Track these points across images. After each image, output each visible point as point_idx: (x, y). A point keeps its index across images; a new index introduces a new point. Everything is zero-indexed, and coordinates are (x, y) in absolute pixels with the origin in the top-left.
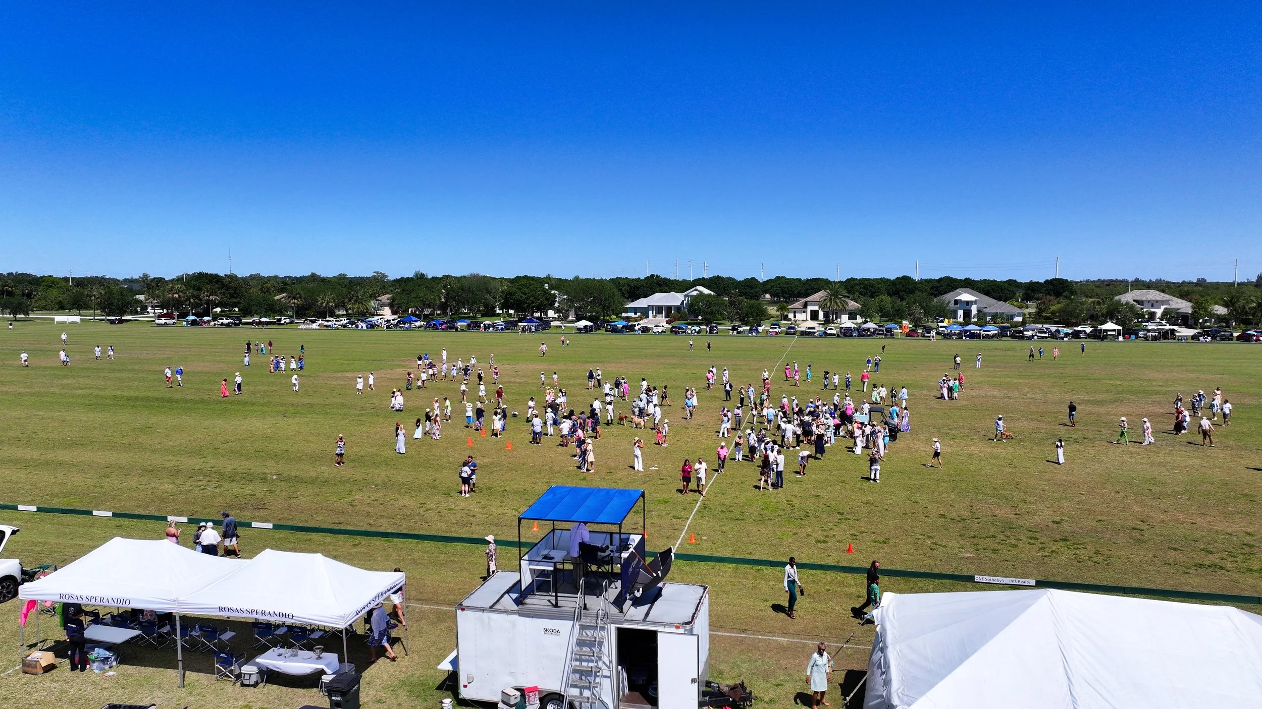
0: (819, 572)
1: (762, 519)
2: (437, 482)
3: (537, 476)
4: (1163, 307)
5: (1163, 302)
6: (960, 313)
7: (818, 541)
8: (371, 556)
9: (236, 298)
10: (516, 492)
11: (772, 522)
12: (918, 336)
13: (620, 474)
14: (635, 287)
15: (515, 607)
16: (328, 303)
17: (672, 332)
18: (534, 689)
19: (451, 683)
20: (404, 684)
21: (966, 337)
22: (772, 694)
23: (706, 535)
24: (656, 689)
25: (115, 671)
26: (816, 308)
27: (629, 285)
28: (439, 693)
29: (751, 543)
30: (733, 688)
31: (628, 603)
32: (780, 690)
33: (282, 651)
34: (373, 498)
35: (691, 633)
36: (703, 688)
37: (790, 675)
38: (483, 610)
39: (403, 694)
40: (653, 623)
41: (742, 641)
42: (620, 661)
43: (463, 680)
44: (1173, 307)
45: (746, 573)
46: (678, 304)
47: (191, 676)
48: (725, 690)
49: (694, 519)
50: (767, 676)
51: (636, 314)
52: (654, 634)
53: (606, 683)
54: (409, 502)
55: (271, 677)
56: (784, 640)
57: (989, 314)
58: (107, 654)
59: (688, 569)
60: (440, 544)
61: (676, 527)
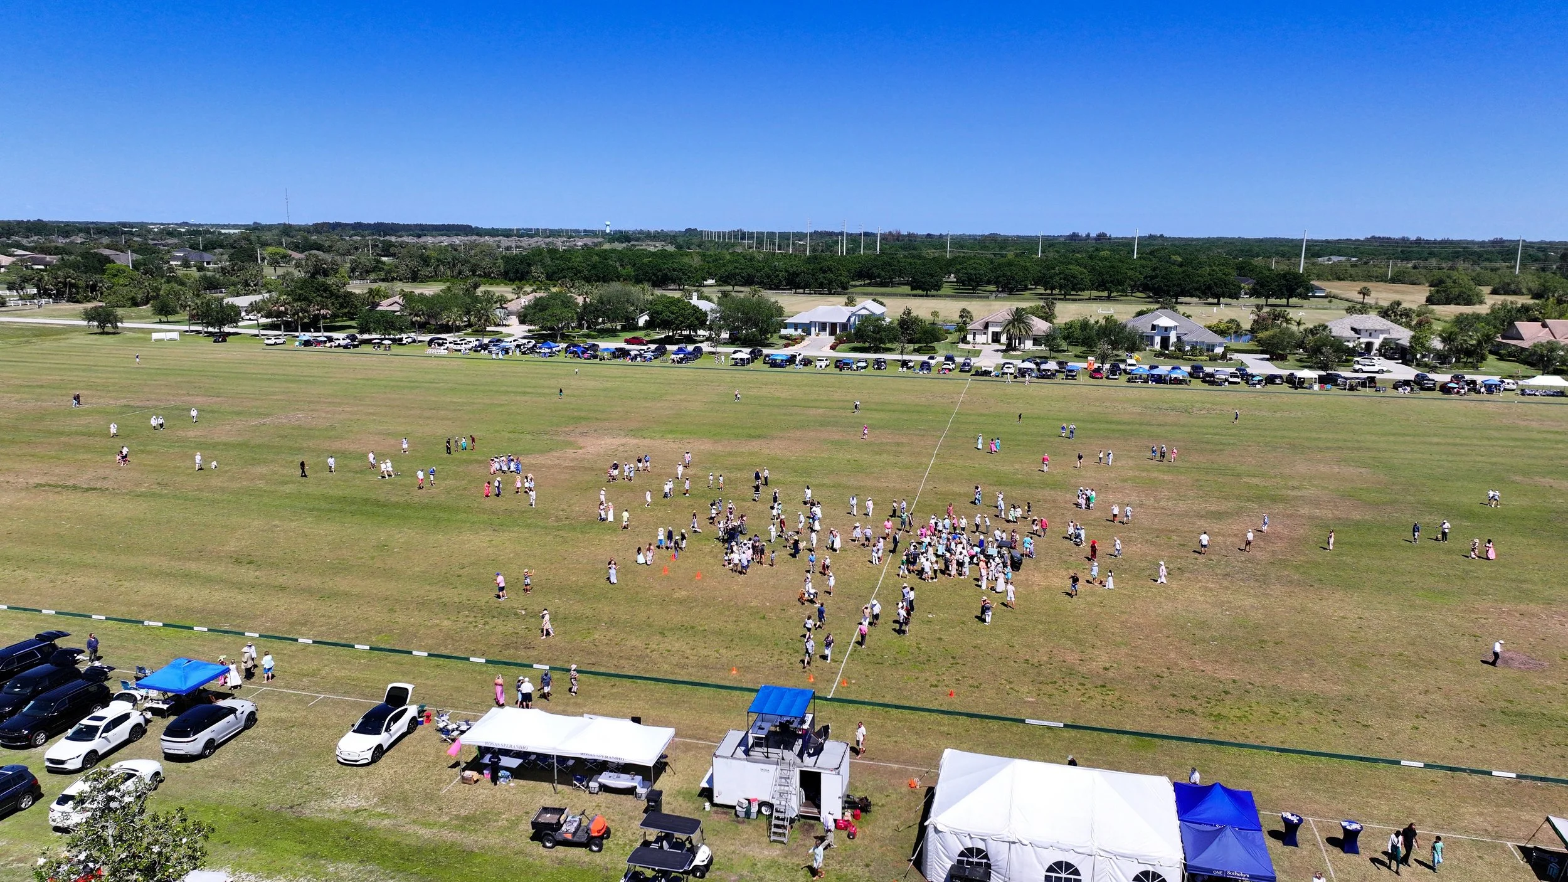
0: (927, 714)
1: (896, 664)
2: (651, 620)
3: (727, 613)
4: (1382, 337)
5: (1382, 332)
6: (1158, 339)
7: (932, 686)
8: (627, 696)
9: (346, 308)
10: (714, 633)
11: (903, 666)
12: (1102, 378)
13: (792, 611)
14: (794, 273)
15: (745, 757)
16: (455, 321)
17: (836, 367)
18: (755, 800)
19: (707, 794)
20: (679, 792)
21: (1153, 381)
22: (883, 802)
23: (854, 679)
24: (820, 800)
25: (513, 783)
26: (998, 329)
27: (787, 271)
28: (700, 799)
29: (886, 687)
30: (861, 800)
31: (806, 755)
32: (888, 799)
33: (611, 774)
34: (608, 638)
35: (839, 774)
36: (845, 799)
37: (896, 790)
38: (728, 758)
39: (680, 799)
40: (819, 768)
41: (870, 766)
42: (801, 786)
43: (715, 794)
44: (1393, 336)
45: (879, 714)
46: (844, 320)
47: (560, 787)
48: (857, 800)
49: (847, 663)
50: (881, 790)
51: (796, 330)
52: (820, 773)
53: (794, 797)
54: (634, 641)
55: (604, 788)
56: (895, 766)
57: (1188, 343)
58: (508, 773)
59: (840, 710)
60: (671, 686)
61: (834, 670)
